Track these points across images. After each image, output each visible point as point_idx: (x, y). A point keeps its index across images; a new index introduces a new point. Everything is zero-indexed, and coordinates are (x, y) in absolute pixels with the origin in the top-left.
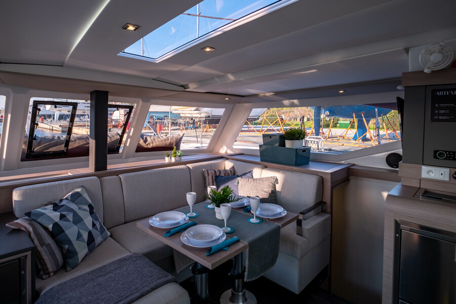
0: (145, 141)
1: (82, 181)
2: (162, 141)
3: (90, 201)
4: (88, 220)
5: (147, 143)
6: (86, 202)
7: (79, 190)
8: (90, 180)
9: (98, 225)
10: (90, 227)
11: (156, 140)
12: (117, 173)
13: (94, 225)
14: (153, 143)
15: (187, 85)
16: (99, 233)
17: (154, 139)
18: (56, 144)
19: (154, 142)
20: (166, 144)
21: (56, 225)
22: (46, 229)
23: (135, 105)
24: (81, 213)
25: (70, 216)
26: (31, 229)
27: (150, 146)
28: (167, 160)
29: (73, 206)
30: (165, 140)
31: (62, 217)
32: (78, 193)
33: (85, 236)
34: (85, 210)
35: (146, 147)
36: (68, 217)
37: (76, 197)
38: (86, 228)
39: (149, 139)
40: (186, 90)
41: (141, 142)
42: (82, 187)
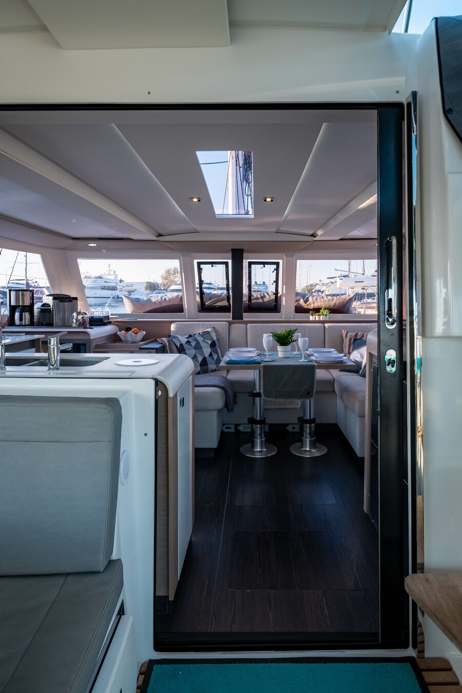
0: (306, 301)
1: (214, 324)
2: (325, 301)
3: (215, 338)
4: (207, 351)
5: (307, 303)
6: (211, 338)
7: (209, 330)
8: (220, 324)
9: (215, 357)
10: (207, 355)
11: (319, 300)
12: (247, 323)
13: (211, 355)
14: (314, 304)
15: (315, 232)
16: (214, 362)
17: (316, 299)
18: (222, 300)
19: (315, 302)
20: (330, 306)
21: (181, 345)
22: (177, 346)
23: (281, 262)
24: (203, 344)
25: (193, 344)
26: (167, 345)
27: (312, 307)
28: (312, 318)
29: (200, 339)
30: (329, 301)
31: (188, 342)
32: (208, 331)
33: (200, 359)
34: (208, 343)
35: (306, 307)
36: (192, 343)
37: (205, 334)
38: (202, 353)
39: (310, 299)
40: (315, 239)
41: (302, 302)
42: (214, 328)
